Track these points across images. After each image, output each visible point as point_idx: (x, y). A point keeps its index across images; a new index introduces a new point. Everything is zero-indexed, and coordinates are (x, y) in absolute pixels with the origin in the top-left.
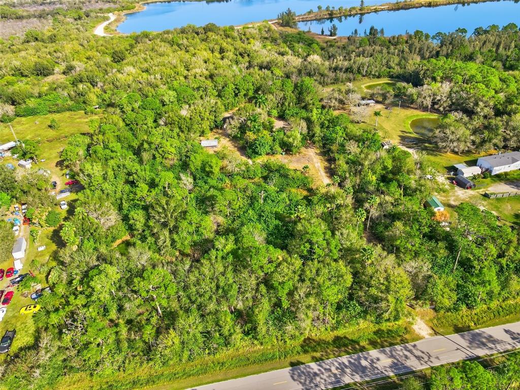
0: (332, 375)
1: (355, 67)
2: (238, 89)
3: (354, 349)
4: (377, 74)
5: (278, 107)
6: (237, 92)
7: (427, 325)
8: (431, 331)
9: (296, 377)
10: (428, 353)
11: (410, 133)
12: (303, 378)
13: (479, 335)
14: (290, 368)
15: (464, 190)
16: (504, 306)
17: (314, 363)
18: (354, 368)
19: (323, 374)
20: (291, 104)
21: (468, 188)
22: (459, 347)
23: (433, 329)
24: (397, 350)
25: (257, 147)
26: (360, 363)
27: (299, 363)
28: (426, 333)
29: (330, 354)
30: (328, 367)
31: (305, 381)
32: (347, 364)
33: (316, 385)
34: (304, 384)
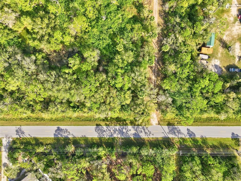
0: (110, 133)
3: (123, 123)
7: (158, 119)
8: (157, 123)
9: (97, 130)
10: (150, 132)
12: (99, 131)
13: (176, 128)
14: (96, 126)
17: (105, 126)
18: (120, 132)
19: (107, 131)
22: (164, 132)
23: (159, 122)
24: (139, 128)
26: (122, 130)
27: (100, 125)
28: (155, 123)
29: (113, 124)
30: (110, 129)
32: (118, 129)
33: (103, 135)
34: (99, 134)
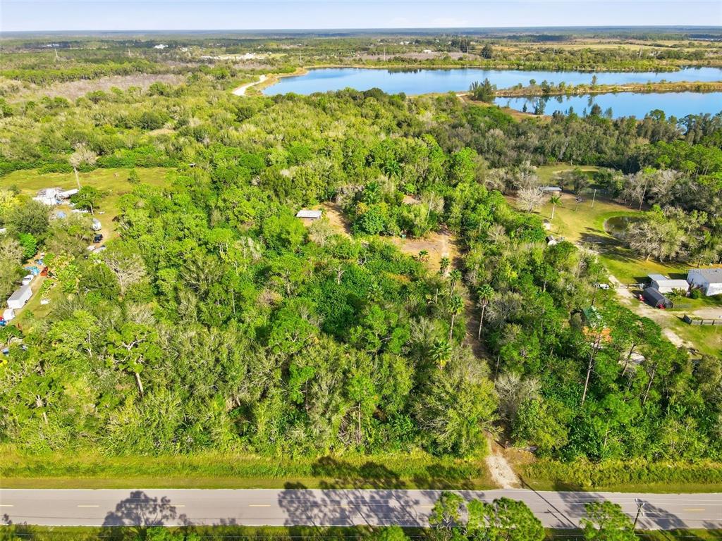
0: (338, 510)
1: (548, 147)
2: (373, 157)
3: (388, 483)
4: (580, 159)
5: (418, 181)
6: (371, 160)
7: (514, 471)
8: (516, 481)
9: (285, 502)
11: (600, 232)
12: (295, 505)
13: (591, 498)
14: (283, 490)
15: (653, 310)
16: (653, 469)
17: (320, 490)
18: (375, 507)
19: (325, 506)
20: (437, 179)
21: (659, 307)
22: (551, 509)
23: (521, 479)
25: (365, 222)
26: (387, 502)
27: (299, 486)
28: (508, 481)
30: (338, 499)
31: (297, 509)
32: (367, 499)
33: (309, 518)
34: (292, 514)
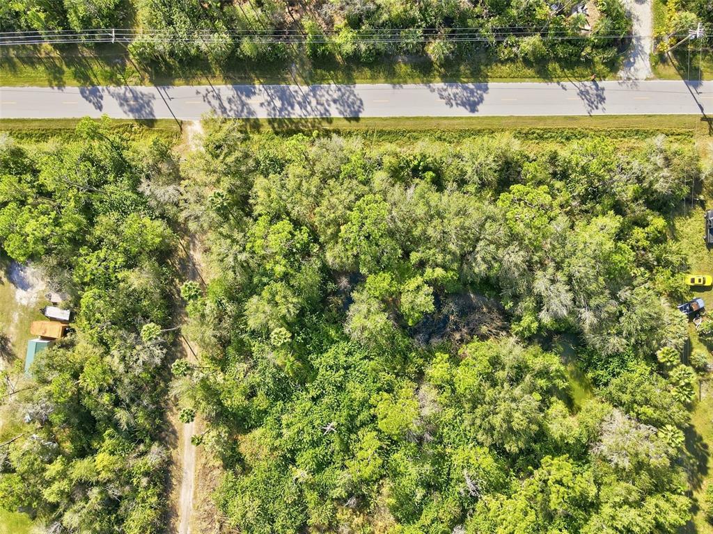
0: (318, 97)
3: (281, 124)
8: (185, 127)
9: (358, 103)
10: (204, 101)
12: (351, 100)
13: (132, 110)
14: (361, 115)
17: (333, 116)
18: (291, 99)
19: (327, 100)
23: (181, 129)
24: (235, 111)
26: (283, 104)
27: (349, 119)
28: (194, 127)
29: (311, 123)
30: (319, 107)
31: (349, 97)
32: (297, 107)
33: (339, 90)
34: (352, 93)
